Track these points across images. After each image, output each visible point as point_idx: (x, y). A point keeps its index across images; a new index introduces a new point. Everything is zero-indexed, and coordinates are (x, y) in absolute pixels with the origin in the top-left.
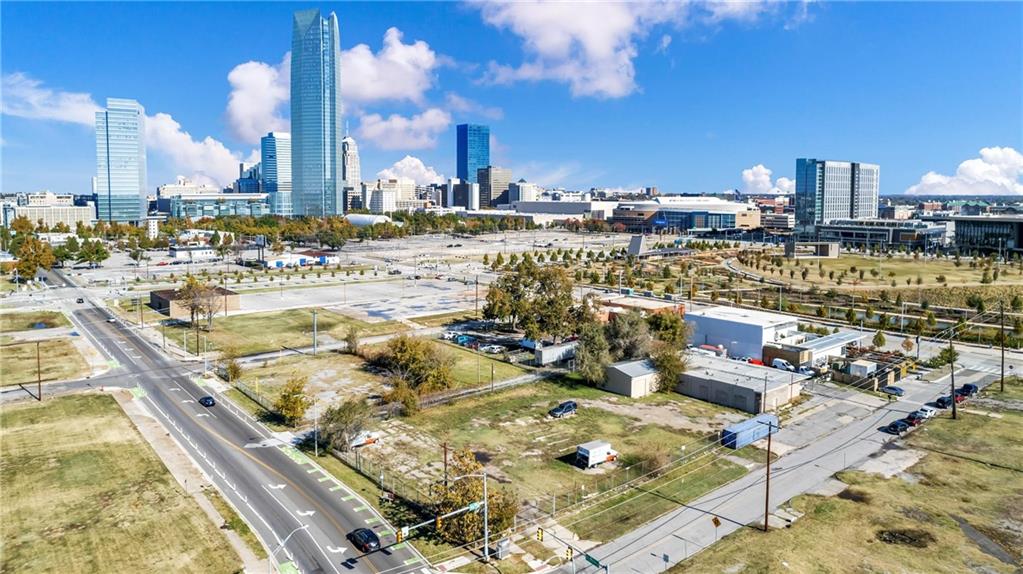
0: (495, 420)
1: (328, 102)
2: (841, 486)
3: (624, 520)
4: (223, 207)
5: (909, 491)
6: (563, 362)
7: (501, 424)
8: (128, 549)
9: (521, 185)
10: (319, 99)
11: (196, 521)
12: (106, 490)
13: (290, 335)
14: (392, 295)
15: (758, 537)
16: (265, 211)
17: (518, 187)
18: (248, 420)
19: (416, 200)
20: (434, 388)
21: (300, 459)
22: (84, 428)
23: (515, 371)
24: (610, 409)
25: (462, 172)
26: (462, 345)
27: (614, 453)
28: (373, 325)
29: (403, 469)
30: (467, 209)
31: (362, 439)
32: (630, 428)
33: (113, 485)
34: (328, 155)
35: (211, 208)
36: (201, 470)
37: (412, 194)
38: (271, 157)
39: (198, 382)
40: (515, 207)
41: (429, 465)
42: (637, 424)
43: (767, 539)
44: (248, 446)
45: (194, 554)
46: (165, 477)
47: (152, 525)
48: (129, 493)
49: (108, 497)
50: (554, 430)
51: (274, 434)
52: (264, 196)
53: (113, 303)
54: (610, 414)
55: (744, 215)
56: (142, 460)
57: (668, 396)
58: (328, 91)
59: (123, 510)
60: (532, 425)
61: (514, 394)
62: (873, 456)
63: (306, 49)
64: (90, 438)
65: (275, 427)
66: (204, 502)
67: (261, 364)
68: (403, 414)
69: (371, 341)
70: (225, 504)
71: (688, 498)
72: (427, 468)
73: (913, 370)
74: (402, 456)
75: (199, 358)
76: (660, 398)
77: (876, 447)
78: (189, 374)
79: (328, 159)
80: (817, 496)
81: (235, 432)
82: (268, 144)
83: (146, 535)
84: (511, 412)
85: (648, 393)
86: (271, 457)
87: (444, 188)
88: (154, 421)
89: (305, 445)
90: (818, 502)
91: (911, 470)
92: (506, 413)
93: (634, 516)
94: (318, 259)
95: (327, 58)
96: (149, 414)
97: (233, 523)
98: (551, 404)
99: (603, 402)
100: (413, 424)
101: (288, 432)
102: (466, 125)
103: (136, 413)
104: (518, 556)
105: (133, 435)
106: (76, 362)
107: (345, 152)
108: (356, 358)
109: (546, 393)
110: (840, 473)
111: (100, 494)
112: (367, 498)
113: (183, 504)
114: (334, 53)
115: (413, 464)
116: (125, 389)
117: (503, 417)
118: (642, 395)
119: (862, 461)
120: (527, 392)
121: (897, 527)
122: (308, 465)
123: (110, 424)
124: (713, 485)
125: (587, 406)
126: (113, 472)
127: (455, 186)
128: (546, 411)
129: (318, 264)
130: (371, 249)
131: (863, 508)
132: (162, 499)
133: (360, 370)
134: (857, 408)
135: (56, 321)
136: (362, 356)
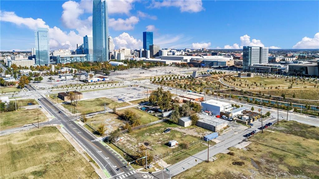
0: (150, 134)
1: (104, 27)
2: (229, 151)
3: (178, 159)
4: (72, 59)
5: (243, 152)
6: (169, 116)
7: (152, 135)
8: (70, 166)
9: (162, 50)
10: (101, 26)
11: (83, 160)
12: (61, 153)
13: (98, 107)
14: (124, 93)
15: (206, 164)
16: (85, 60)
18: (91, 134)
19: (131, 55)
20: (136, 125)
21: (104, 144)
22: (52, 136)
23: (157, 119)
24: (179, 130)
25: (145, 47)
26: (143, 110)
27: (177, 143)
28: (120, 104)
29: (129, 147)
30: (146, 58)
31: (119, 140)
32: (183, 135)
33: (63, 151)
35: (69, 59)
36: (82, 147)
37: (130, 53)
38: (87, 43)
39: (76, 122)
40: (161, 58)
41: (135, 146)
42: (185, 135)
43: (208, 164)
44: (92, 141)
45: (84, 168)
46: (74, 149)
47: (74, 161)
48: (67, 153)
49: (62, 154)
50: (164, 136)
51: (98, 138)
52: (85, 55)
53: (47, 96)
54: (179, 132)
55: (229, 62)
56: (68, 145)
57: (194, 127)
58: (104, 24)
59: (66, 157)
60: (159, 135)
61: (156, 126)
62: (239, 143)
63: (97, 11)
64: (54, 139)
65: (97, 136)
66: (84, 156)
67: (91, 117)
68: (128, 132)
69: (119, 109)
70: (89, 156)
71: (193, 154)
72: (134, 147)
73: (259, 118)
74: (128, 144)
75: (75, 115)
76: (192, 127)
77: (241, 141)
78: (73, 120)
79: (104, 44)
80: (222, 154)
81: (88, 137)
82: (86, 38)
83: (73, 163)
84: (154, 131)
85: (189, 126)
86: (97, 144)
87: (139, 51)
88: (68, 134)
89: (105, 141)
90: (222, 155)
91: (246, 147)
92: (153, 132)
93: (180, 158)
94: (103, 79)
95: (103, 14)
96: (66, 133)
97: (91, 161)
98: (164, 129)
99: (177, 128)
100: (131, 135)
101: (101, 137)
103: (63, 132)
104: (154, 168)
105: (63, 138)
106: (44, 116)
107: (109, 41)
108: (116, 115)
109: (163, 126)
110: (230, 148)
111: (60, 154)
112: (120, 154)
113: (79, 156)
114: (105, 12)
115: (131, 146)
116: (59, 125)
117: (152, 133)
118: (187, 126)
119: (236, 145)
120: (159, 125)
121: (238, 161)
122: (106, 146)
123: (57, 135)
124: (199, 151)
125: (173, 129)
126: (63, 149)
127: (142, 51)
128: (163, 131)
129: (103, 81)
130: (118, 74)
131: (232, 156)
132: (74, 155)
133: (117, 118)
134: (240, 130)
135: (34, 102)
136: (117, 114)
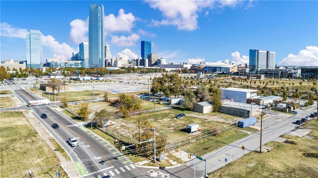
0: (156, 119)
1: (100, 33)
2: (285, 140)
3: (206, 149)
4: (67, 65)
5: (310, 141)
6: (179, 103)
7: (158, 120)
8: (17, 157)
9: (161, 59)
10: (97, 31)
11: (44, 148)
12: (13, 139)
13: (86, 96)
14: (120, 87)
15: (257, 155)
16: (80, 66)
17: (160, 60)
18: (68, 119)
19: (128, 64)
20: (134, 110)
21: (86, 130)
22: (9, 121)
23: (162, 106)
24: (196, 117)
25: (143, 55)
26: (144, 99)
27: (200, 128)
28: (113, 94)
29: (123, 133)
30: (144, 67)
31: (108, 123)
32: (203, 122)
33: (16, 137)
34: (100, 49)
35: (63, 65)
36: (49, 133)
37: (127, 62)
38: (82, 50)
39: (53, 108)
40: (159, 66)
41: (133, 132)
42: (206, 121)
43: (261, 155)
44: (68, 126)
45: (42, 159)
46: (36, 135)
47: (28, 150)
48: (21, 140)
50: (177, 122)
51: (77, 123)
52: (80, 62)
53: (28, 88)
55: (232, 68)
56: (29, 130)
57: (216, 113)
58: (100, 29)
59: (18, 145)
60: (169, 121)
61: (162, 112)
62: (293, 131)
63: (94, 16)
64: (11, 123)
65: (78, 121)
66: (49, 143)
67: (75, 104)
68: (123, 117)
69: (112, 98)
70: (57, 143)
71: (229, 142)
73: (299, 107)
74: (123, 129)
75: (54, 102)
76: (213, 113)
77: (293, 128)
78: (50, 106)
79: (100, 50)
80: (276, 142)
81: (63, 122)
82: (81, 46)
83: (25, 153)
84: (161, 117)
85: (209, 112)
86: (76, 129)
87: (137, 60)
88: (35, 119)
89: (88, 126)
90: (277, 144)
91: (308, 135)
93: (210, 147)
94: (96, 78)
95: (100, 19)
96: (33, 117)
97: (59, 149)
98: (175, 115)
99: (193, 114)
100: (127, 120)
101: (82, 122)
102: (144, 41)
103: (29, 116)
104: (167, 160)
105: (27, 123)
106: (12, 103)
107: (106, 49)
108: (108, 102)
109: (173, 112)
110: (282, 135)
111: (11, 140)
112: (110, 142)
113: (41, 143)
114: (102, 17)
115: (127, 132)
116: (27, 110)
117: (159, 118)
118: (207, 113)
119: (289, 132)
120: (168, 112)
122: (88, 131)
123: (19, 119)
124: (237, 138)
125: (188, 116)
126: (16, 133)
127: (140, 60)
128: (174, 117)
129: (96, 79)
130: (114, 76)
131: (295, 146)
132: (33, 142)
133: (109, 105)
134: (282, 117)
135: (8, 92)
